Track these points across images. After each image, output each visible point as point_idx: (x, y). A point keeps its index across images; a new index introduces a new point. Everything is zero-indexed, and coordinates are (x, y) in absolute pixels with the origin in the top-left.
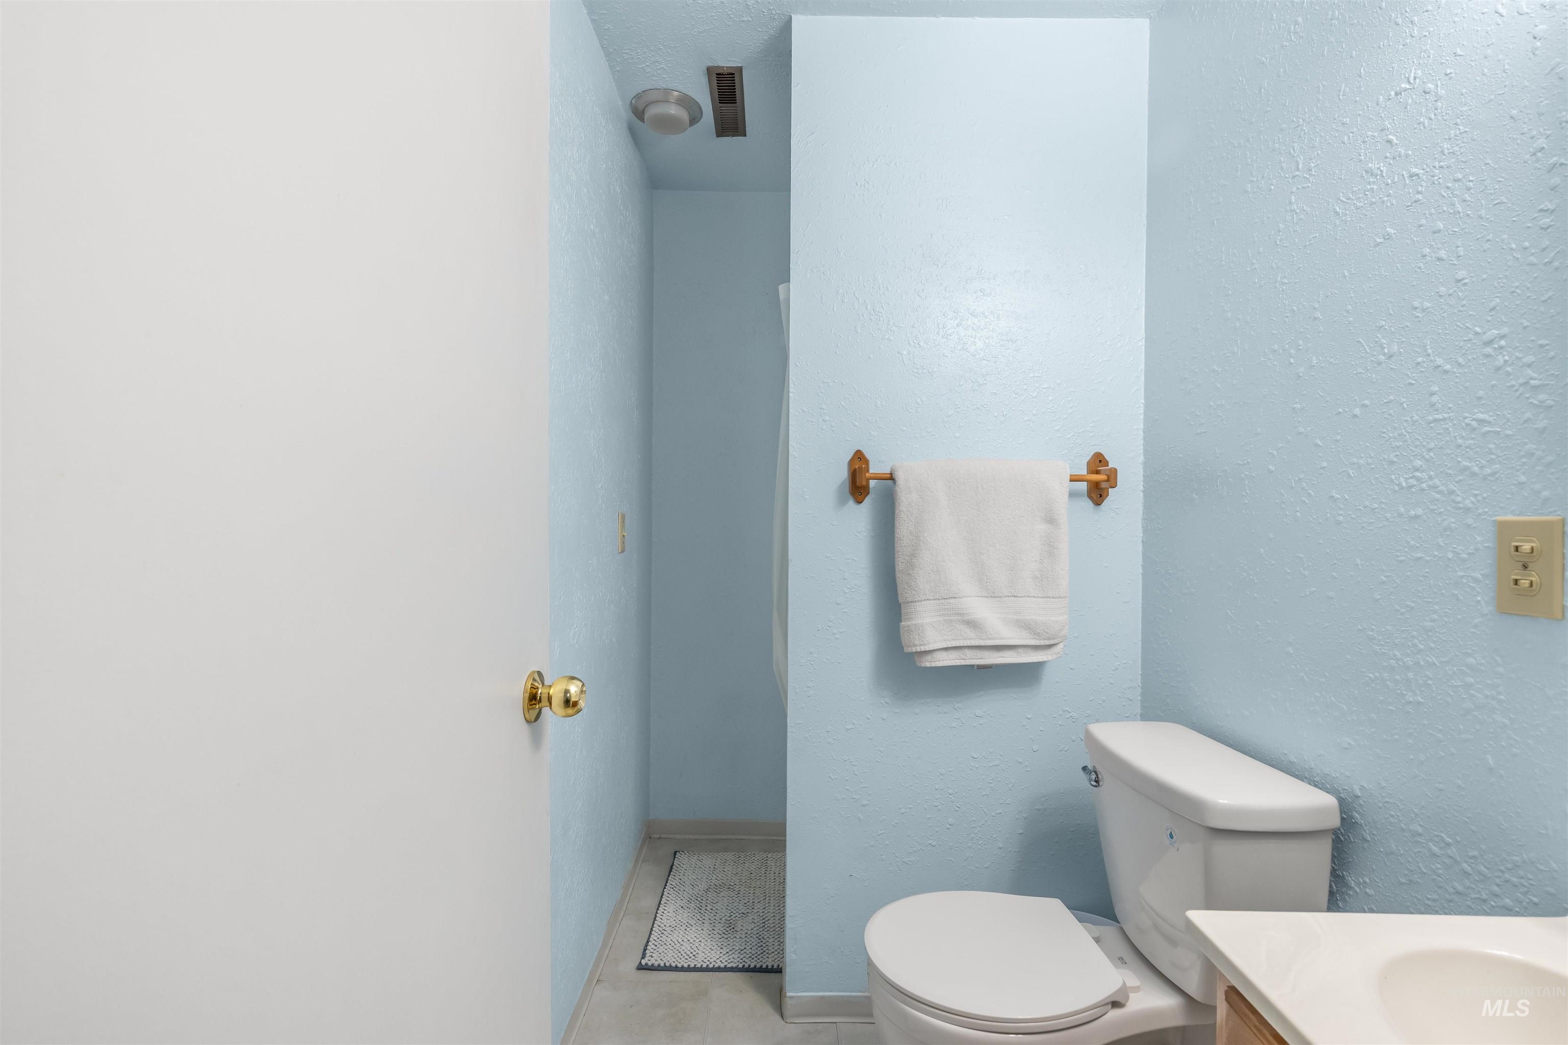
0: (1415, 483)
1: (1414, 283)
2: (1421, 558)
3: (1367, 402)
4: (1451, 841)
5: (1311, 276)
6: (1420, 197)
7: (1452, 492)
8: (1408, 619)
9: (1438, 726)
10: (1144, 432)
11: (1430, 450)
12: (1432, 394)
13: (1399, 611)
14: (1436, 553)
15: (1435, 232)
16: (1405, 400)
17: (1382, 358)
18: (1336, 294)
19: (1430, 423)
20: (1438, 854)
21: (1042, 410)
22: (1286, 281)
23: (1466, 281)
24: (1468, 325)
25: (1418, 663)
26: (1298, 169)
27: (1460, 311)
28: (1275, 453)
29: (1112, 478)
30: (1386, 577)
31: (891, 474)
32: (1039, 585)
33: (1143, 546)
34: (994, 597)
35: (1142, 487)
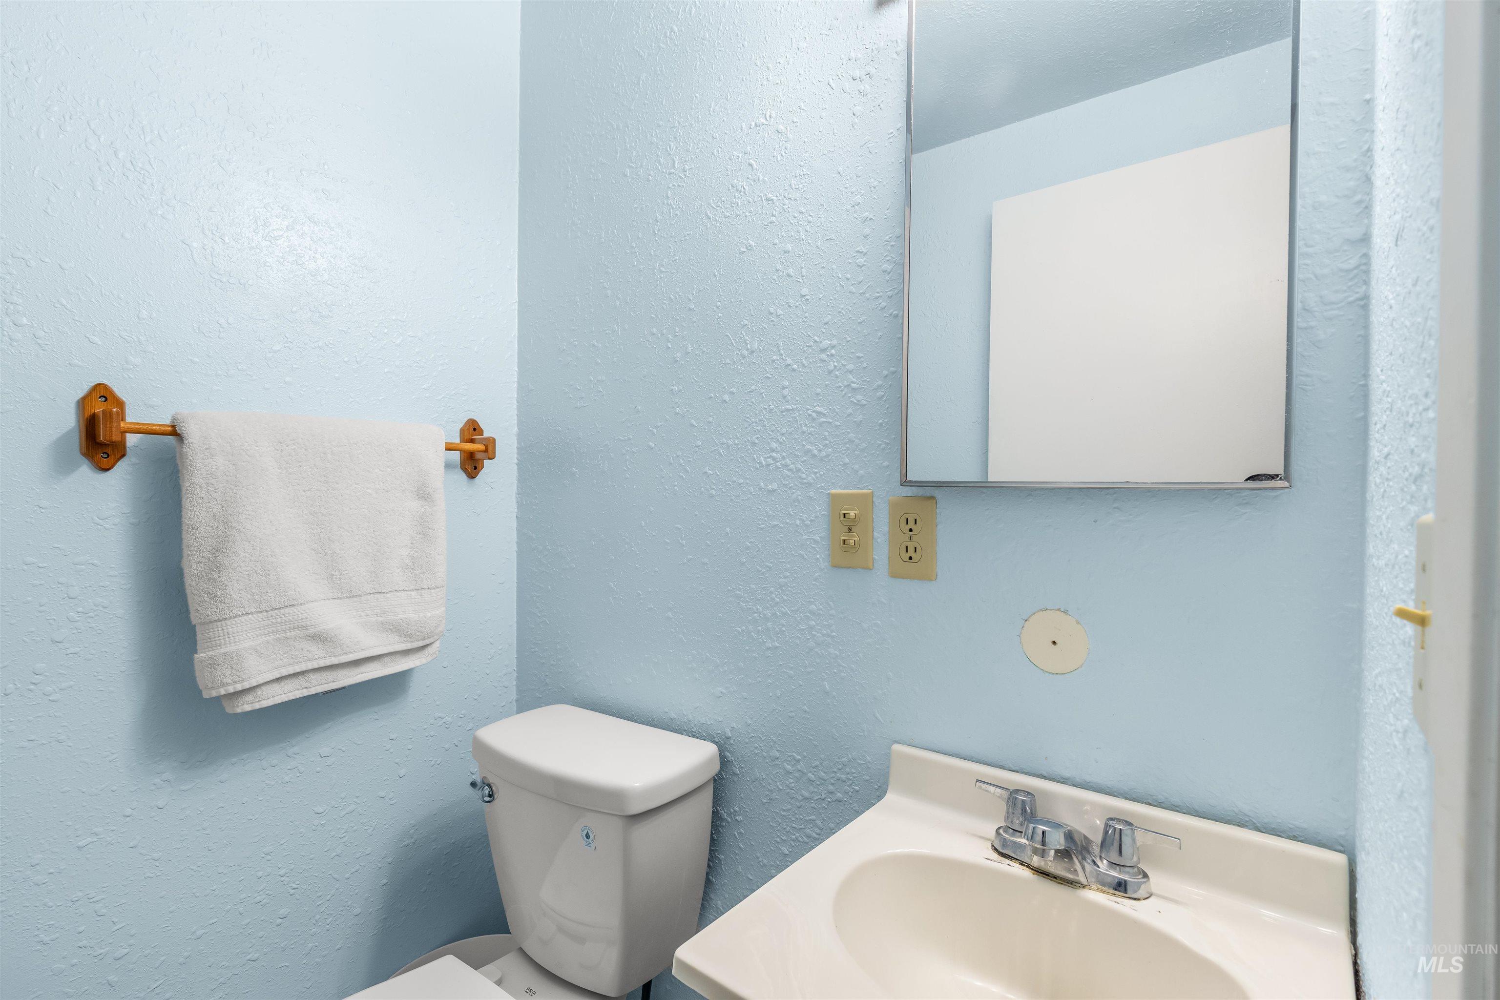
0: (772, 462)
1: (771, 292)
2: (776, 526)
3: (734, 390)
4: (800, 758)
5: (686, 270)
6: (774, 219)
7: (799, 470)
8: (767, 577)
9: (790, 664)
10: (518, 402)
11: (783, 434)
12: (784, 388)
13: (760, 571)
14: (788, 521)
15: (785, 252)
16: (764, 391)
17: (745, 352)
18: (708, 290)
19: (782, 412)
20: (791, 771)
21: (407, 363)
22: (663, 269)
23: (808, 297)
24: (809, 333)
25: (776, 613)
26: (674, 167)
27: (804, 321)
28: (655, 431)
29: (490, 449)
30: (751, 542)
31: (174, 426)
32: (410, 574)
33: (518, 522)
34: (350, 597)
35: (516, 460)
